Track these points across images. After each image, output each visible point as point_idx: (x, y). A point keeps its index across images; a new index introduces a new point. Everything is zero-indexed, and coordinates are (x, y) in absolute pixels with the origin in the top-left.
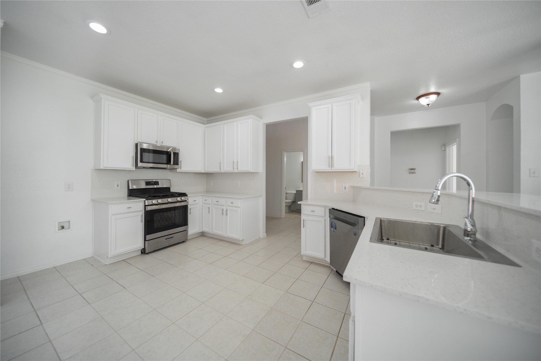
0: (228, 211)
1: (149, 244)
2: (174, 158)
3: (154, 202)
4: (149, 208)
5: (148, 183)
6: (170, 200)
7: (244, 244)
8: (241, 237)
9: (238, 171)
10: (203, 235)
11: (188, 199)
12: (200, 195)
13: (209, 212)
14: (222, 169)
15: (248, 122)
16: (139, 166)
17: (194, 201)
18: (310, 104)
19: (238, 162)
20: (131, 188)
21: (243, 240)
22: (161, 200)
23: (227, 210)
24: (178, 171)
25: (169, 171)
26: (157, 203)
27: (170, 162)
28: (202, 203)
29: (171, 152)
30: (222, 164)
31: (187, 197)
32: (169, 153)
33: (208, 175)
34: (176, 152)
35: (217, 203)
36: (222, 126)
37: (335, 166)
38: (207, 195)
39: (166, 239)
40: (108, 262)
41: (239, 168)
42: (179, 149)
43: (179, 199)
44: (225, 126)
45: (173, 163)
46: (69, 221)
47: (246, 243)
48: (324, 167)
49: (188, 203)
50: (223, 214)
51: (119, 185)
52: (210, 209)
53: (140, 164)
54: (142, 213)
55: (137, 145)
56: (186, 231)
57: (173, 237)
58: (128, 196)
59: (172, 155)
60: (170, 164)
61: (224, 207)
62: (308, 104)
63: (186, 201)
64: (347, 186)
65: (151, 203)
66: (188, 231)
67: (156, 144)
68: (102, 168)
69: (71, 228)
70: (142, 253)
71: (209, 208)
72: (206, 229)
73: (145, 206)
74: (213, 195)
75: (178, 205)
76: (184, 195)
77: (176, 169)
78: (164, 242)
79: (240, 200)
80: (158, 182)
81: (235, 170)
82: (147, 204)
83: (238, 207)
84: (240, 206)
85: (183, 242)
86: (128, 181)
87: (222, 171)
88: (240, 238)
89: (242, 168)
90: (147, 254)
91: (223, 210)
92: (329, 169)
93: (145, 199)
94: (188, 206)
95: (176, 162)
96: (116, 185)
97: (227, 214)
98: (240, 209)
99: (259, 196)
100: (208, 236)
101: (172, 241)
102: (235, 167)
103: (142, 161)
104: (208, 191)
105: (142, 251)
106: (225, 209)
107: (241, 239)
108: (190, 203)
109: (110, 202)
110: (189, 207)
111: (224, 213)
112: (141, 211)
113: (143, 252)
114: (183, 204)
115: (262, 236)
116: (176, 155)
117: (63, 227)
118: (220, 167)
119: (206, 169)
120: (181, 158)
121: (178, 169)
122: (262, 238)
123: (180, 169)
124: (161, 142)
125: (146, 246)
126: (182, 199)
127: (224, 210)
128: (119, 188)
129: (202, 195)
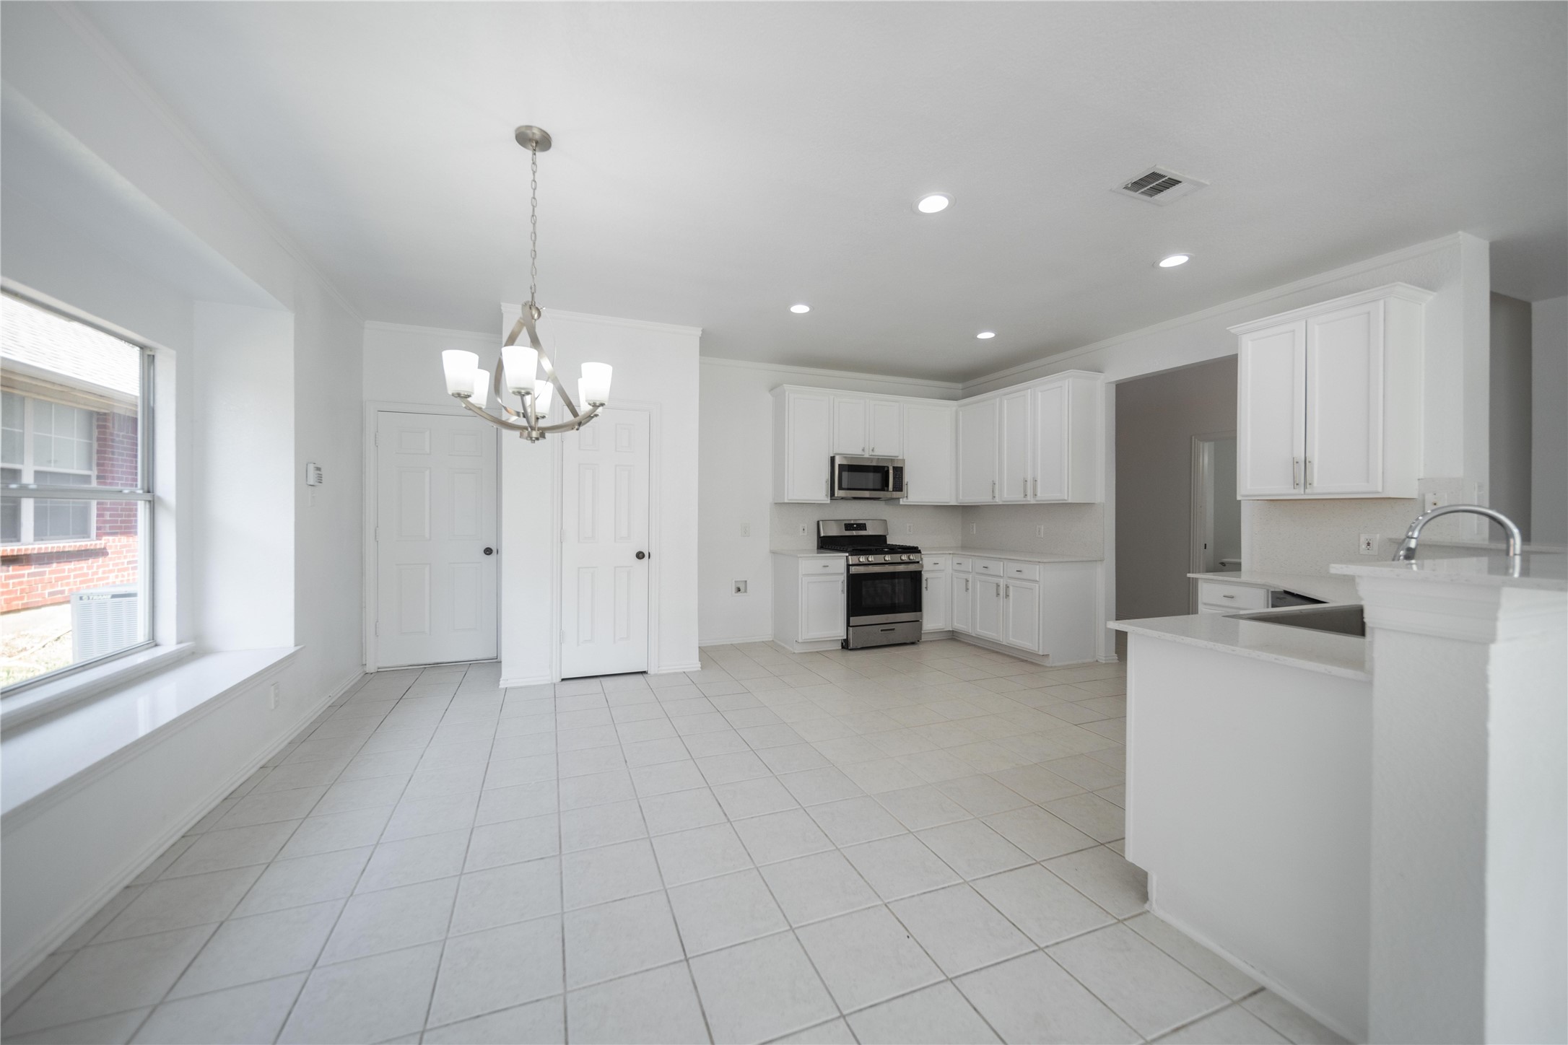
0: (1011, 588)
1: (854, 633)
2: (894, 478)
3: (863, 559)
4: (853, 570)
5: (849, 527)
6: (888, 558)
7: (1048, 665)
8: (1041, 648)
9: (1037, 501)
10: (953, 637)
11: (922, 559)
12: (947, 552)
13: (967, 589)
14: (997, 495)
15: (1061, 387)
16: (836, 495)
17: (935, 564)
18: (1234, 329)
19: (1036, 481)
20: (822, 535)
21: (1047, 655)
22: (874, 558)
23: (1007, 587)
24: (901, 503)
25: (884, 502)
26: (867, 562)
27: (888, 486)
28: (953, 569)
29: (888, 467)
30: (997, 486)
31: (919, 554)
32: (886, 469)
33: (965, 512)
34: (899, 466)
35: (985, 571)
36: (998, 399)
37: (1315, 484)
38: (964, 553)
39: (882, 630)
40: (798, 649)
41: (1039, 494)
42: (904, 460)
43: (904, 557)
44: (1005, 401)
45: (893, 488)
46: (746, 581)
47: (1053, 665)
48: (1282, 488)
49: (922, 566)
50: (998, 594)
51: (806, 530)
52: (970, 583)
53: (838, 493)
54: (844, 578)
55: (833, 459)
56: (918, 622)
57: (894, 629)
58: (818, 548)
59: (891, 472)
60: (888, 490)
61: (1002, 580)
62: (1228, 328)
63: (918, 562)
64: (1377, 538)
65: (857, 562)
66: (922, 622)
67: (863, 453)
68: (786, 501)
69: (748, 591)
70: (843, 647)
71: (967, 581)
72: (959, 626)
73: (848, 566)
74: (976, 554)
75: (901, 568)
76: (915, 550)
77: (899, 499)
78: (876, 635)
79: (1038, 566)
80: (865, 524)
81: (1028, 498)
82: (851, 563)
83: (1035, 581)
84: (1038, 579)
85: (913, 643)
86: (818, 522)
87: (998, 501)
88: (1039, 649)
89: (1046, 494)
90: (851, 650)
91: (998, 586)
92: (1299, 493)
93: (847, 554)
94: (922, 573)
95: (899, 487)
96: (801, 530)
97: (1007, 596)
98: (1037, 585)
99: (1096, 561)
100: (966, 641)
101: (893, 638)
102: (1030, 492)
103: (840, 488)
104: (967, 547)
105: (842, 644)
106: (1002, 583)
107: (1041, 653)
108: (925, 568)
109: (801, 555)
110: (925, 575)
111: (1001, 592)
112: (842, 574)
113: (845, 645)
114: (912, 568)
115: (1104, 658)
116: (899, 471)
117: (739, 590)
118: (993, 491)
119: (961, 498)
120: (907, 477)
121: (901, 500)
122: (1104, 662)
123: (905, 499)
124: (871, 449)
125: (851, 636)
126: (911, 557)
127: (1001, 586)
128: (806, 534)
129: (951, 552)
